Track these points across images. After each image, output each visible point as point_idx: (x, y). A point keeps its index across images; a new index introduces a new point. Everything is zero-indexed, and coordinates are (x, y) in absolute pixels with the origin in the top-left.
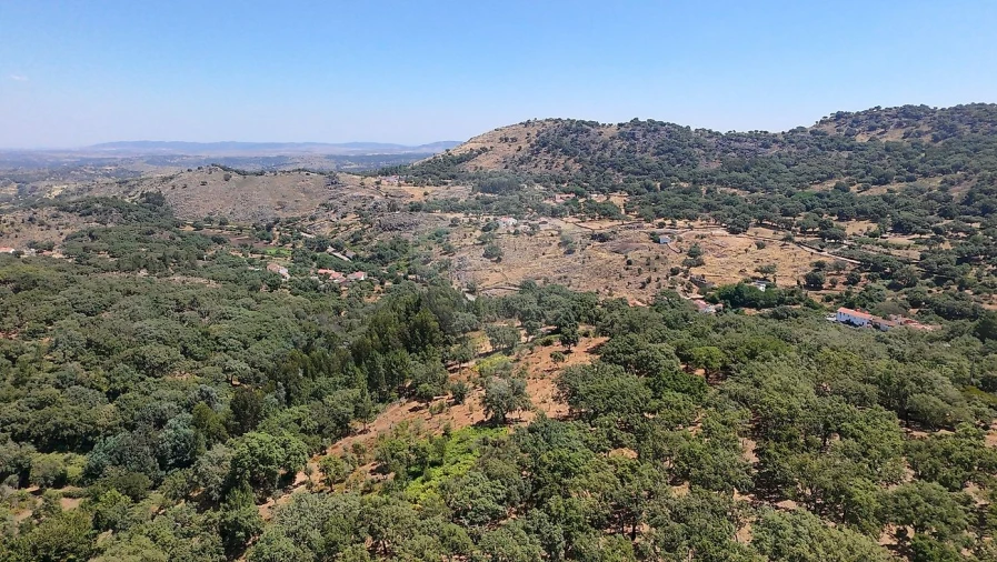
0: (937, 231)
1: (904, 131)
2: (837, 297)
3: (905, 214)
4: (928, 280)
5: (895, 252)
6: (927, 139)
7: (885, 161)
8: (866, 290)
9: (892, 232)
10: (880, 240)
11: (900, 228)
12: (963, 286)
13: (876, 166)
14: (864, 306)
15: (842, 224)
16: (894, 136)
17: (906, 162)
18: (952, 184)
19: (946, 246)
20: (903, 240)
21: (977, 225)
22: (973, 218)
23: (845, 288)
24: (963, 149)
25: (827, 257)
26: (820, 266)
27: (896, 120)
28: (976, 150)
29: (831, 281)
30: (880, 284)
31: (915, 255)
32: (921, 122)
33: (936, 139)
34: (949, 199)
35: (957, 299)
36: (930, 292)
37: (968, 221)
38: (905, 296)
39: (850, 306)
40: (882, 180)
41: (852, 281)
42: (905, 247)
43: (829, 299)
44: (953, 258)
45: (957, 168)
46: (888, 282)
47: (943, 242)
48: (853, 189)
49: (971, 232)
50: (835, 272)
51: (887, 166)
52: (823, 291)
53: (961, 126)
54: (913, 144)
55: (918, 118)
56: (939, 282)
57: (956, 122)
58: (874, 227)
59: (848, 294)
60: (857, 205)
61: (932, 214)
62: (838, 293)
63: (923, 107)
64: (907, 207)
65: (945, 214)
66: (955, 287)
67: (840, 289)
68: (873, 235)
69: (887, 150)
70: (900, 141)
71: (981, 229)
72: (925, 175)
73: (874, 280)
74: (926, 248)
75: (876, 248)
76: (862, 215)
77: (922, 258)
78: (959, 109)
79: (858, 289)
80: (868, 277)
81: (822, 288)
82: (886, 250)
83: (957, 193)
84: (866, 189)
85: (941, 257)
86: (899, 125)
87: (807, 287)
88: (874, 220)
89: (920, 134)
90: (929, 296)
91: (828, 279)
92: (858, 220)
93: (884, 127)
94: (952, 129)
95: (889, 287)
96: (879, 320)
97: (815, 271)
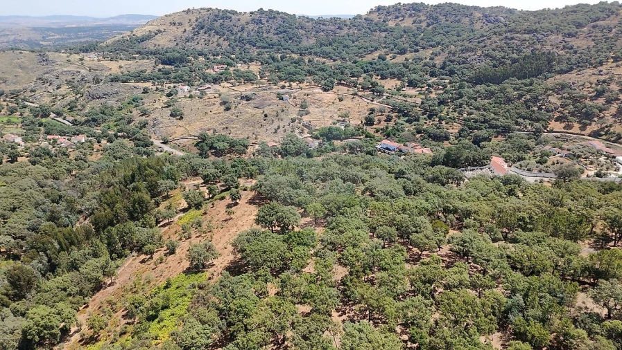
0: (429, 85)
1: (413, 19)
2: (382, 130)
3: (414, 76)
4: (425, 116)
5: (409, 100)
6: (424, 25)
7: (403, 39)
8: (396, 124)
9: (407, 86)
10: (402, 92)
11: (412, 84)
12: (441, 119)
13: (399, 42)
14: (394, 135)
15: (383, 82)
16: (408, 23)
17: (414, 39)
18: (436, 55)
19: (433, 96)
20: (412, 92)
21: (447, 81)
22: (445, 77)
23: (385, 124)
24: (442, 32)
25: (376, 105)
26: (372, 111)
27: (409, 12)
28: (447, 33)
29: (379, 120)
30: (402, 120)
31: (419, 101)
32: (421, 14)
33: (428, 25)
34: (434, 66)
35: (438, 128)
36: (426, 123)
37: (443, 79)
38: (414, 127)
39: (388, 135)
40: (403, 52)
41: (389, 119)
42: (413, 96)
43: (377, 131)
44: (436, 102)
45: (438, 43)
46: (406, 119)
47: (431, 92)
48: (388, 58)
49: (445, 87)
50: (380, 114)
51: (404, 43)
52: (374, 126)
53: (440, 17)
54: (417, 28)
55: (420, 11)
56: (430, 117)
57: (438, 15)
58: (399, 83)
59: (387, 128)
60: (390, 70)
61: (427, 74)
62: (382, 127)
63: (422, 4)
64: (415, 71)
65: (433, 75)
66: (437, 119)
67: (383, 125)
68: (398, 90)
69: (405, 32)
70: (411, 26)
71: (450, 83)
72: (424, 48)
73: (399, 118)
74: (424, 97)
75: (400, 97)
76: (393, 75)
77: (422, 103)
78: (439, 6)
79: (392, 123)
80: (396, 116)
81: (373, 124)
82: (404, 99)
83: (438, 61)
84: (394, 57)
85: (430, 103)
86: (410, 15)
87: (367, 124)
88: (399, 79)
89: (421, 22)
90: (425, 127)
91: (376, 119)
92: (391, 78)
93: (403, 16)
94: (436, 19)
95: (407, 121)
96: (401, 146)
97: (370, 114)
